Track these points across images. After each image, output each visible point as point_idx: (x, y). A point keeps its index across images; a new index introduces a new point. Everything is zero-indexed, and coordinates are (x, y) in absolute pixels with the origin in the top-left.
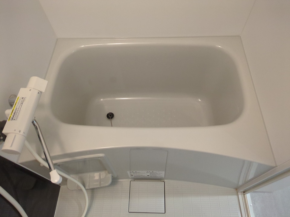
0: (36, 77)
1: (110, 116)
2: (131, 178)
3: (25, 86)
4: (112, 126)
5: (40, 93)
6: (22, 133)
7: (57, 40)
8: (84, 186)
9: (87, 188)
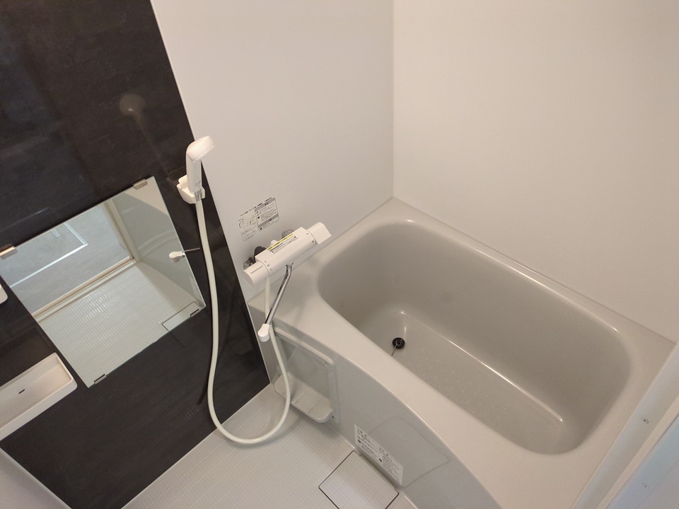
0: (323, 225)
1: (399, 344)
2: (358, 448)
3: (306, 228)
4: (392, 355)
5: (314, 243)
6: (269, 268)
7: (391, 198)
8: (292, 398)
9: (293, 403)
